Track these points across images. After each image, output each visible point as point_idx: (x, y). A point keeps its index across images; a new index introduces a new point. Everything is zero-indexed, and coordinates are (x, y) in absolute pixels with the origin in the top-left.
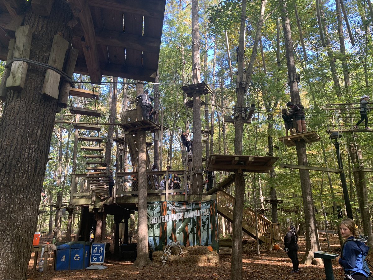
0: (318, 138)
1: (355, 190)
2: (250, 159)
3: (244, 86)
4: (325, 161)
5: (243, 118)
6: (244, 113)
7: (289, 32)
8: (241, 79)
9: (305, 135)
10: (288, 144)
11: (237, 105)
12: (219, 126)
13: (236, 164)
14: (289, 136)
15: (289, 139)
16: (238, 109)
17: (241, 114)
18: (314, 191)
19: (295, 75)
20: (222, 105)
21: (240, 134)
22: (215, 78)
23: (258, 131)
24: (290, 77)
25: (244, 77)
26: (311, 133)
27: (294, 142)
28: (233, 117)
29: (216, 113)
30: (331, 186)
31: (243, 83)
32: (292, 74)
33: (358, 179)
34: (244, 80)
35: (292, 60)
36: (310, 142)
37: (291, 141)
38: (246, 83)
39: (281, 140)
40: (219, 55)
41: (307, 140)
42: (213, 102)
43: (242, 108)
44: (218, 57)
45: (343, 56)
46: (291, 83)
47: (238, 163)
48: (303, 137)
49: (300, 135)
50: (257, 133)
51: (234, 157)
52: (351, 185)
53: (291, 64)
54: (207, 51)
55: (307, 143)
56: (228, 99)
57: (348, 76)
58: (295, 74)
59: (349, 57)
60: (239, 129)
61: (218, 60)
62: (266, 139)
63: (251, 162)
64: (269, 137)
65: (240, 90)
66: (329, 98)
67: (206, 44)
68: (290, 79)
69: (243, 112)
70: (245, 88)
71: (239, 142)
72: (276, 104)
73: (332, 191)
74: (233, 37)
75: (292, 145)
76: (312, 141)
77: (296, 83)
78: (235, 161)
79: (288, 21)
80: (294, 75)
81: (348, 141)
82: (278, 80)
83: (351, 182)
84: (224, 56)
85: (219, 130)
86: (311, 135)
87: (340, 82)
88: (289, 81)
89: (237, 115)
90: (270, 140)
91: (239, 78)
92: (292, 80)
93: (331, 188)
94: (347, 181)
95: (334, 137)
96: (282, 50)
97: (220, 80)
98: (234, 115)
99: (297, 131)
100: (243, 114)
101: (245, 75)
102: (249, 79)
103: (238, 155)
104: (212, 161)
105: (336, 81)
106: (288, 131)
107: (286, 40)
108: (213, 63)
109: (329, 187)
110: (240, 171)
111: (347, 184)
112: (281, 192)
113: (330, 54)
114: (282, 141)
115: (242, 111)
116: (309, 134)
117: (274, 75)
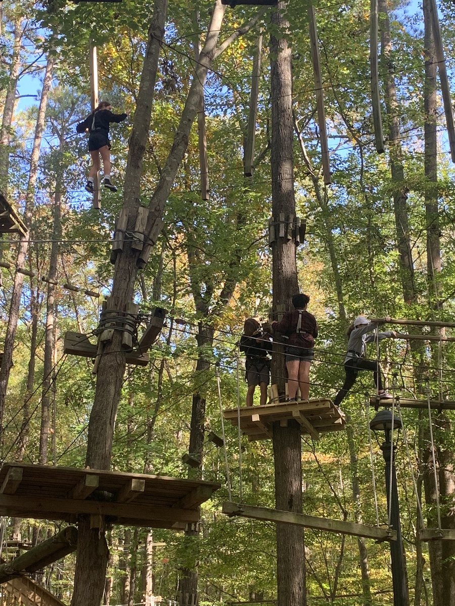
0: (340, 421)
1: (430, 586)
2: (134, 484)
3: (140, 248)
4: (356, 491)
5: (125, 347)
6: (129, 332)
7: (288, 85)
8: (132, 222)
9: (304, 408)
10: (252, 431)
11: (112, 303)
12: (33, 340)
13: (87, 499)
14: (258, 409)
15: (256, 418)
16: (114, 317)
17: (121, 333)
18: (313, 586)
19: (291, 220)
20: (53, 269)
21: (111, 400)
22: (38, 175)
23: (165, 378)
24: (274, 225)
25: (140, 217)
26: (321, 406)
27: (268, 426)
28: (93, 341)
29: (28, 293)
30: (364, 570)
31: (137, 236)
32: (282, 218)
33: (440, 553)
34: (140, 227)
35: (286, 168)
36: (315, 432)
37: (262, 426)
38: (147, 238)
39: (232, 419)
40: (59, 100)
41: (307, 423)
42: (22, 259)
43: (124, 315)
44: (53, 104)
45: (431, 185)
46: (276, 245)
47: (95, 496)
48: (296, 414)
49: (289, 410)
50: (160, 383)
51: (83, 475)
52: (418, 574)
53: (283, 184)
54: (18, 78)
55: (305, 433)
56: (75, 252)
57: (439, 243)
58: (292, 217)
59: (444, 190)
60: (109, 383)
61: (53, 115)
62: (187, 402)
63: (136, 495)
64: (197, 399)
65: (124, 255)
66: (382, 302)
67: (15, 55)
68: (277, 231)
69: (127, 327)
70: (141, 252)
71: (105, 423)
72: (227, 294)
73: (366, 588)
74: (115, 54)
75: (261, 437)
76: (319, 430)
77: (293, 246)
78: (86, 487)
79: (286, 52)
80: (287, 219)
81: (422, 435)
82: (241, 219)
83: (420, 560)
84: (73, 104)
85: (33, 354)
86: (320, 411)
87: (414, 256)
88: (273, 237)
89: (106, 334)
90: (198, 406)
91: (125, 218)
92: (282, 234)
93: (365, 576)
94: (410, 554)
95: (382, 426)
96: (261, 125)
97: (55, 183)
98: (97, 333)
99: (281, 392)
100: (126, 334)
101: (143, 213)
102: (155, 227)
103: (98, 471)
104: (10, 482)
105: (405, 253)
106: (254, 390)
107: (277, 109)
108: (34, 123)
109: (360, 571)
110: (96, 522)
111: (409, 564)
112: (213, 583)
113: (397, 170)
114: (234, 421)
115: (123, 325)
116: (313, 407)
117: (229, 199)
